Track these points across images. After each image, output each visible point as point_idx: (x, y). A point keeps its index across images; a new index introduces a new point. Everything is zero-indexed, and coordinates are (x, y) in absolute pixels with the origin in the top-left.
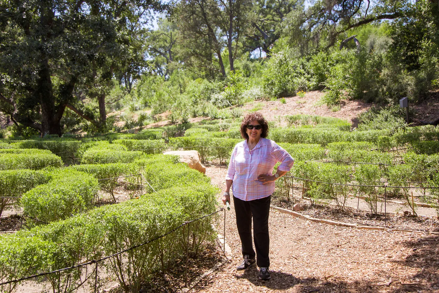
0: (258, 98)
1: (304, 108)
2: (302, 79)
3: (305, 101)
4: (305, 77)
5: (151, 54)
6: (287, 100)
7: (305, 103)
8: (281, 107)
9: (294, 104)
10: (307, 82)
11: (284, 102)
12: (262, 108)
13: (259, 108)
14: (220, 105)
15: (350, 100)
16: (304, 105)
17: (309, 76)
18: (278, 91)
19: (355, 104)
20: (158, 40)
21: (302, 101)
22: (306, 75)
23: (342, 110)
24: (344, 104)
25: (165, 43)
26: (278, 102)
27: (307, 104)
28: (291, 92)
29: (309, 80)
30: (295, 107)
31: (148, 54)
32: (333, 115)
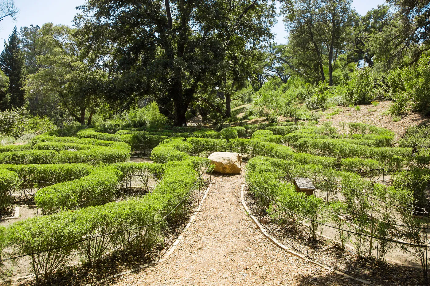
0: (340, 104)
1: (372, 116)
2: (380, 90)
3: (375, 109)
4: (383, 88)
5: (278, 62)
6: (362, 107)
7: (375, 111)
8: (354, 114)
9: (366, 111)
10: (384, 93)
11: (358, 110)
12: (338, 112)
13: (337, 112)
14: (311, 107)
15: (413, 112)
16: (374, 113)
17: (387, 88)
18: (358, 99)
19: (415, 116)
20: (283, 51)
21: (374, 109)
22: (384, 87)
23: (402, 120)
24: (406, 115)
25: (289, 54)
26: (353, 108)
27: (377, 112)
28: (368, 101)
29: (386, 91)
30: (365, 114)
31: (276, 62)
32: (392, 125)
